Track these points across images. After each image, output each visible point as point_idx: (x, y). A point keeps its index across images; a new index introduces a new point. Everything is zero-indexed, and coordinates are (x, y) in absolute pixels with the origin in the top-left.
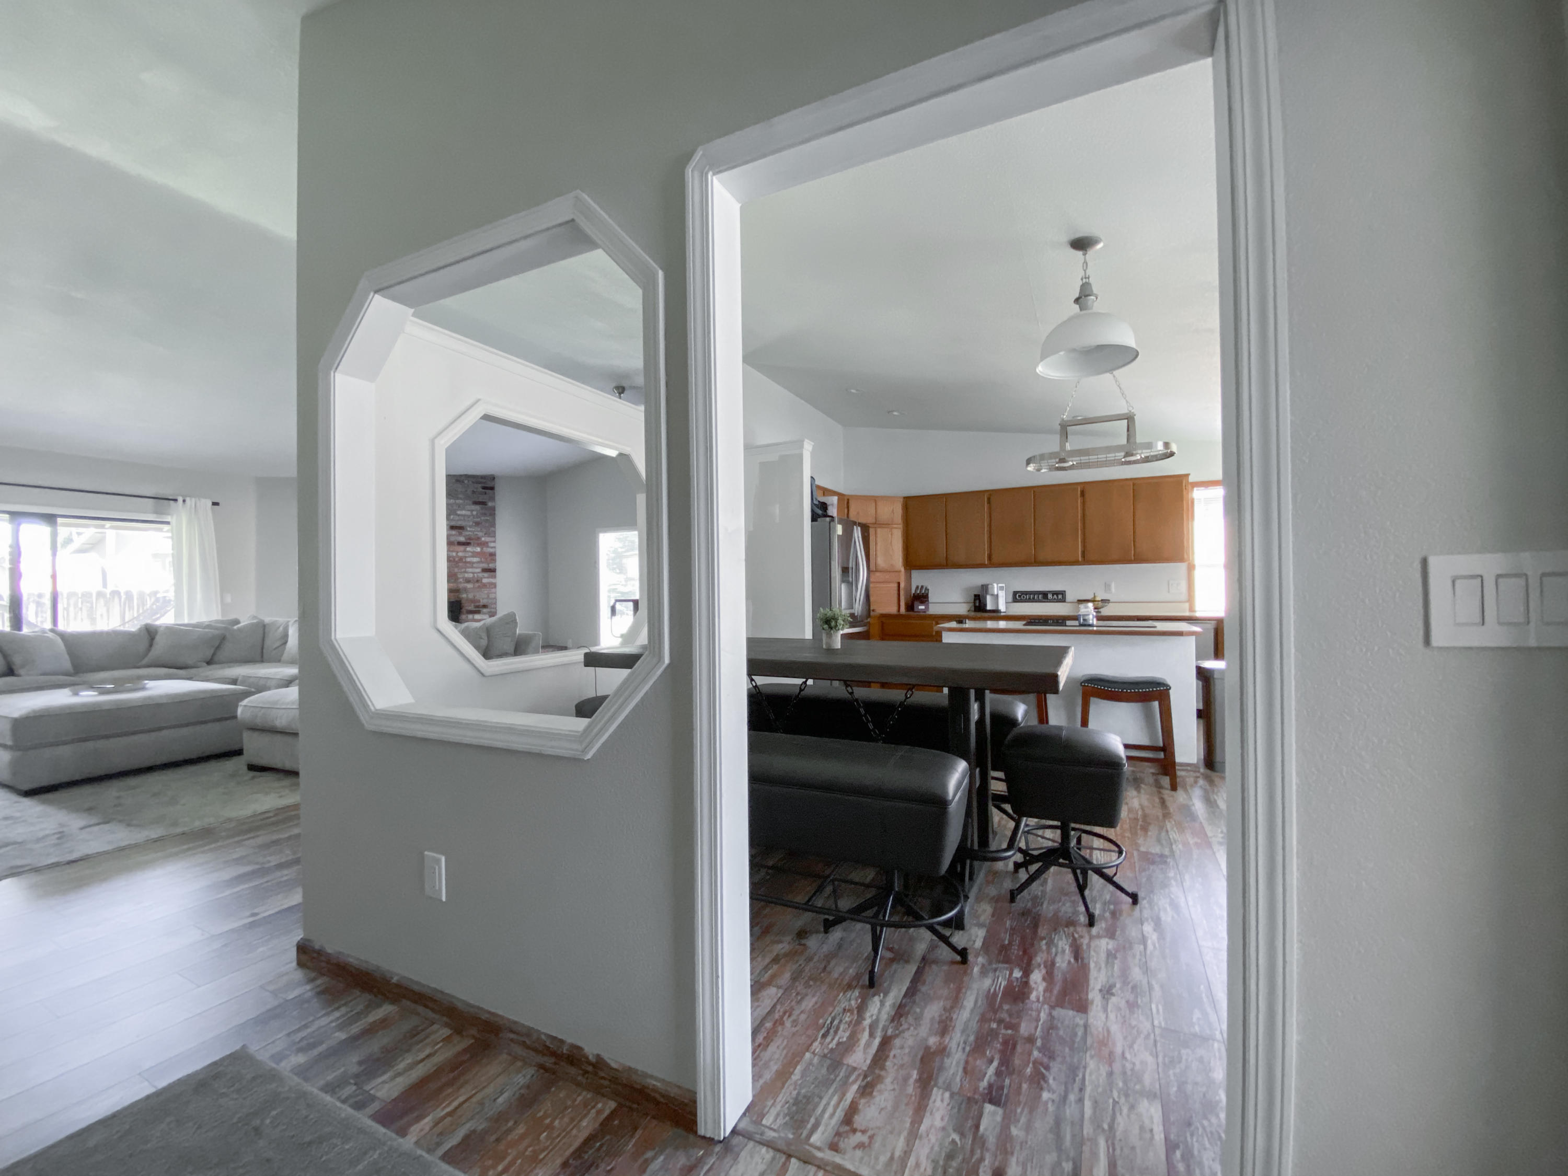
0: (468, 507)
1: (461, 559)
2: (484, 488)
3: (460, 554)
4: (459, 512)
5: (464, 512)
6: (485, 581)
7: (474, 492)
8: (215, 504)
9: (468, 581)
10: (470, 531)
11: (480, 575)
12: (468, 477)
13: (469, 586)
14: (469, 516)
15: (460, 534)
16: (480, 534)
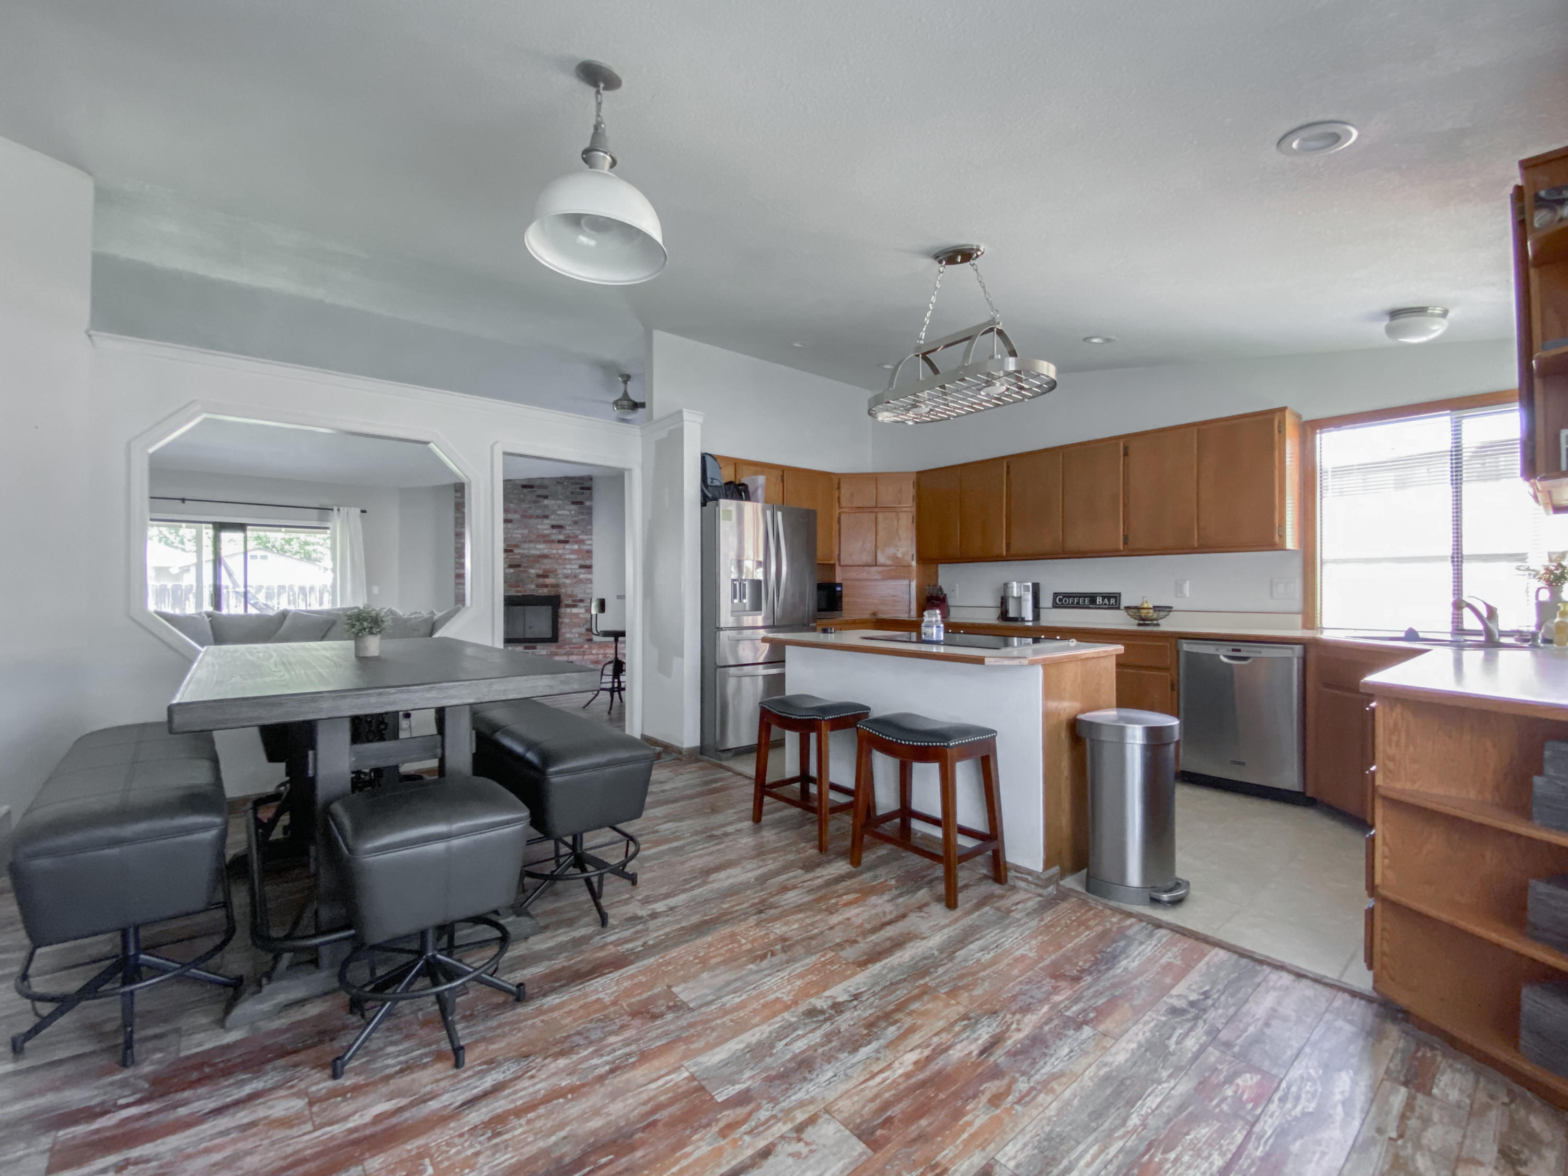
0: (567, 507)
1: (560, 556)
2: (582, 488)
3: (560, 552)
4: (559, 512)
5: (563, 512)
6: (582, 576)
7: (572, 493)
8: (363, 512)
9: (566, 577)
10: (569, 530)
11: (578, 571)
12: (567, 478)
13: (568, 581)
14: (568, 516)
15: (560, 533)
16: (578, 532)
